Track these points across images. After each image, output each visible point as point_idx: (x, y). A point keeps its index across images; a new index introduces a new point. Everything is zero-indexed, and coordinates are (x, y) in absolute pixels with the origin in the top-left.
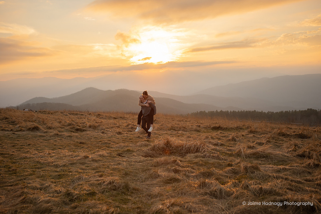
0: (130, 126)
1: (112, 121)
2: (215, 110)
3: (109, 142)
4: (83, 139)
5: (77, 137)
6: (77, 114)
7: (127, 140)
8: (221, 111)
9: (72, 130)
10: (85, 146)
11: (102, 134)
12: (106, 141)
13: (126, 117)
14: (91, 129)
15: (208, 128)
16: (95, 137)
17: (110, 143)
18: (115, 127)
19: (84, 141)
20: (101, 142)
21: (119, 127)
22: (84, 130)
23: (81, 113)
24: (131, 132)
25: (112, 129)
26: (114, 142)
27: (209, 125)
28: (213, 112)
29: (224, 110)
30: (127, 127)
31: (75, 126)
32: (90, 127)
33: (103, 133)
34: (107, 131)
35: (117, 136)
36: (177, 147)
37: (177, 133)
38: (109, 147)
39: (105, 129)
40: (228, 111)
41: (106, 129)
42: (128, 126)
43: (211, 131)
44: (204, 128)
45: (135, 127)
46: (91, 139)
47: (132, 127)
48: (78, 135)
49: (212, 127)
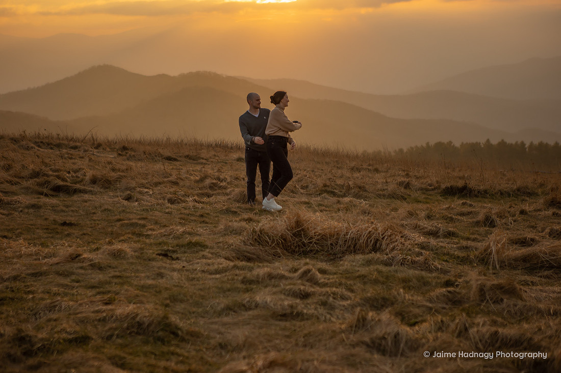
0: (208, 182)
1: (159, 166)
2: (482, 141)
3: (142, 222)
4: (71, 213)
5: (54, 208)
6: (59, 146)
7: (193, 218)
8: (502, 144)
9: (41, 189)
10: (75, 231)
11: (125, 203)
12: (134, 221)
13: (203, 155)
14: (96, 188)
15: (433, 190)
16: (105, 210)
17: (144, 226)
18: (164, 182)
19: (73, 219)
20: (121, 222)
21: (175, 183)
22: (76, 191)
23: (72, 144)
24: (209, 196)
25: (157, 190)
26: (156, 223)
27: (437, 182)
28: (478, 144)
29: (510, 140)
30: (201, 185)
31: (52, 178)
32: (94, 181)
33: (128, 198)
34: (140, 193)
35: (168, 208)
36: (323, 237)
37: (339, 202)
38: (139, 235)
39: (134, 188)
40: (523, 144)
41: (138, 189)
42: (202, 180)
43: (440, 198)
44: (422, 189)
45: (221, 184)
46: (94, 213)
47: (213, 183)
48: (58, 202)
49: (443, 186)
